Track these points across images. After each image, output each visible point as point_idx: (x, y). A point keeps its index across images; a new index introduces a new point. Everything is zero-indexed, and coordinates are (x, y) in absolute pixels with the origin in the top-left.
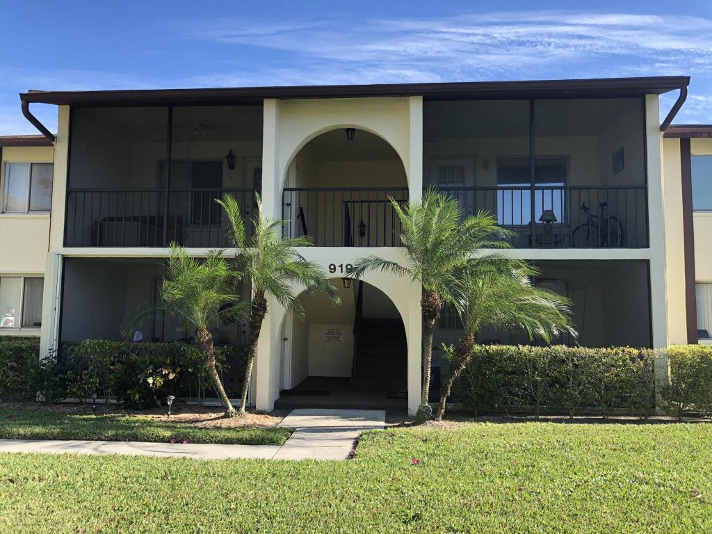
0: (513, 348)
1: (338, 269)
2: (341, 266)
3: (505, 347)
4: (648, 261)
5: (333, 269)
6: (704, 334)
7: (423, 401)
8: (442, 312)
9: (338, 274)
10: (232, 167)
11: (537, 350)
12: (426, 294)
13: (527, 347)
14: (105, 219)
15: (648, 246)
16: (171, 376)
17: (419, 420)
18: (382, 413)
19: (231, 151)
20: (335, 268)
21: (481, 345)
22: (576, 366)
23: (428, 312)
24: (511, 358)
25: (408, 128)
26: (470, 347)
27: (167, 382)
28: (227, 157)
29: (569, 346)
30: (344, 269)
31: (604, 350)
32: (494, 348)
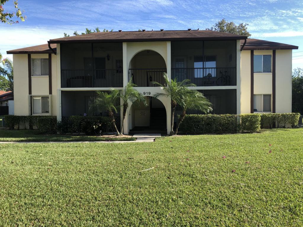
0: (196, 115)
1: (146, 94)
2: (147, 93)
3: (194, 115)
4: (236, 90)
5: (145, 94)
6: (256, 110)
7: (171, 130)
8: (176, 105)
9: (146, 95)
10: (108, 59)
11: (203, 115)
12: (172, 101)
13: (201, 115)
14: (71, 79)
15: (236, 85)
16: (100, 125)
17: (171, 135)
18: (160, 134)
19: (108, 54)
20: (145, 93)
21: (187, 114)
22: (214, 120)
23: (173, 105)
24: (196, 118)
25: (166, 50)
26: (184, 115)
27: (99, 127)
28: (107, 57)
29: (212, 114)
30: (148, 94)
31: (222, 115)
32: (191, 115)
